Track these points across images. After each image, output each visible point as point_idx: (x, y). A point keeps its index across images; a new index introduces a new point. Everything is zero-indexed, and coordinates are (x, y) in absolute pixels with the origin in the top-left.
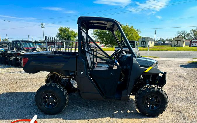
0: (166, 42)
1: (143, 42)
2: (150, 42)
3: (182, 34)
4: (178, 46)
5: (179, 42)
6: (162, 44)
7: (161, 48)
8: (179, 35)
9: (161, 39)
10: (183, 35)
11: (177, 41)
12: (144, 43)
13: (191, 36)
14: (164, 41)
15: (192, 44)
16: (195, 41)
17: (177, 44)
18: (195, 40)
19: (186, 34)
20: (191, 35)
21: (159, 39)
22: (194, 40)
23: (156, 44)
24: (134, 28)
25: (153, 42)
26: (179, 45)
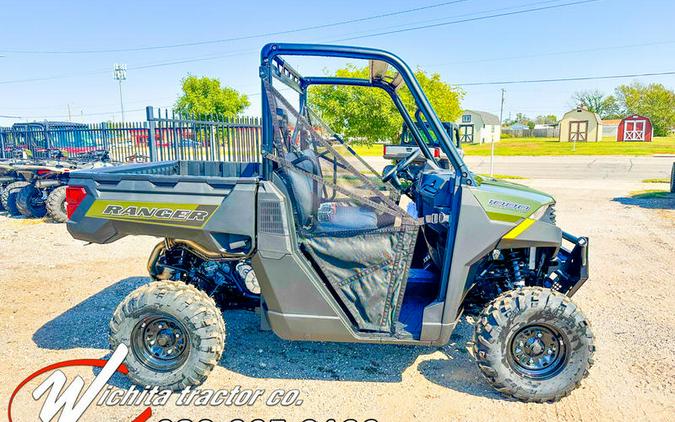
0: (537, 127)
1: (466, 126)
2: (488, 127)
3: (587, 102)
4: (580, 139)
5: (583, 127)
6: (526, 134)
7: (525, 146)
8: (580, 103)
9: (519, 116)
10: (593, 104)
11: (576, 125)
12: (469, 129)
13: (616, 106)
14: (531, 125)
15: (626, 131)
16: (635, 122)
17: (578, 133)
18: (635, 119)
19: (602, 100)
20: (617, 103)
21: (514, 118)
22: (630, 118)
23: (506, 133)
24: (443, 80)
25: (498, 129)
26: (584, 135)
